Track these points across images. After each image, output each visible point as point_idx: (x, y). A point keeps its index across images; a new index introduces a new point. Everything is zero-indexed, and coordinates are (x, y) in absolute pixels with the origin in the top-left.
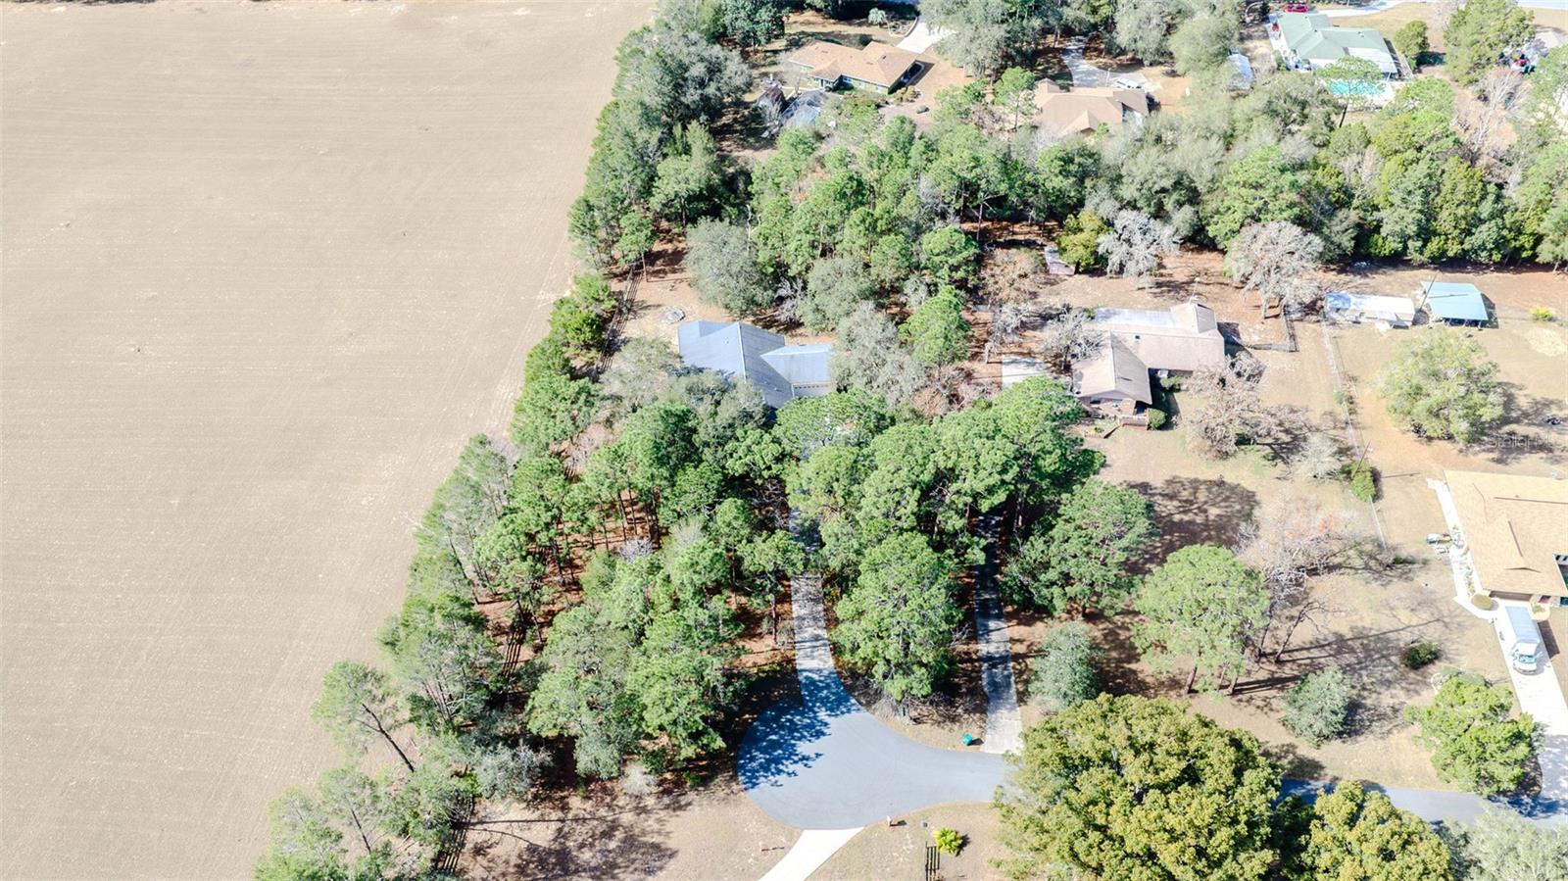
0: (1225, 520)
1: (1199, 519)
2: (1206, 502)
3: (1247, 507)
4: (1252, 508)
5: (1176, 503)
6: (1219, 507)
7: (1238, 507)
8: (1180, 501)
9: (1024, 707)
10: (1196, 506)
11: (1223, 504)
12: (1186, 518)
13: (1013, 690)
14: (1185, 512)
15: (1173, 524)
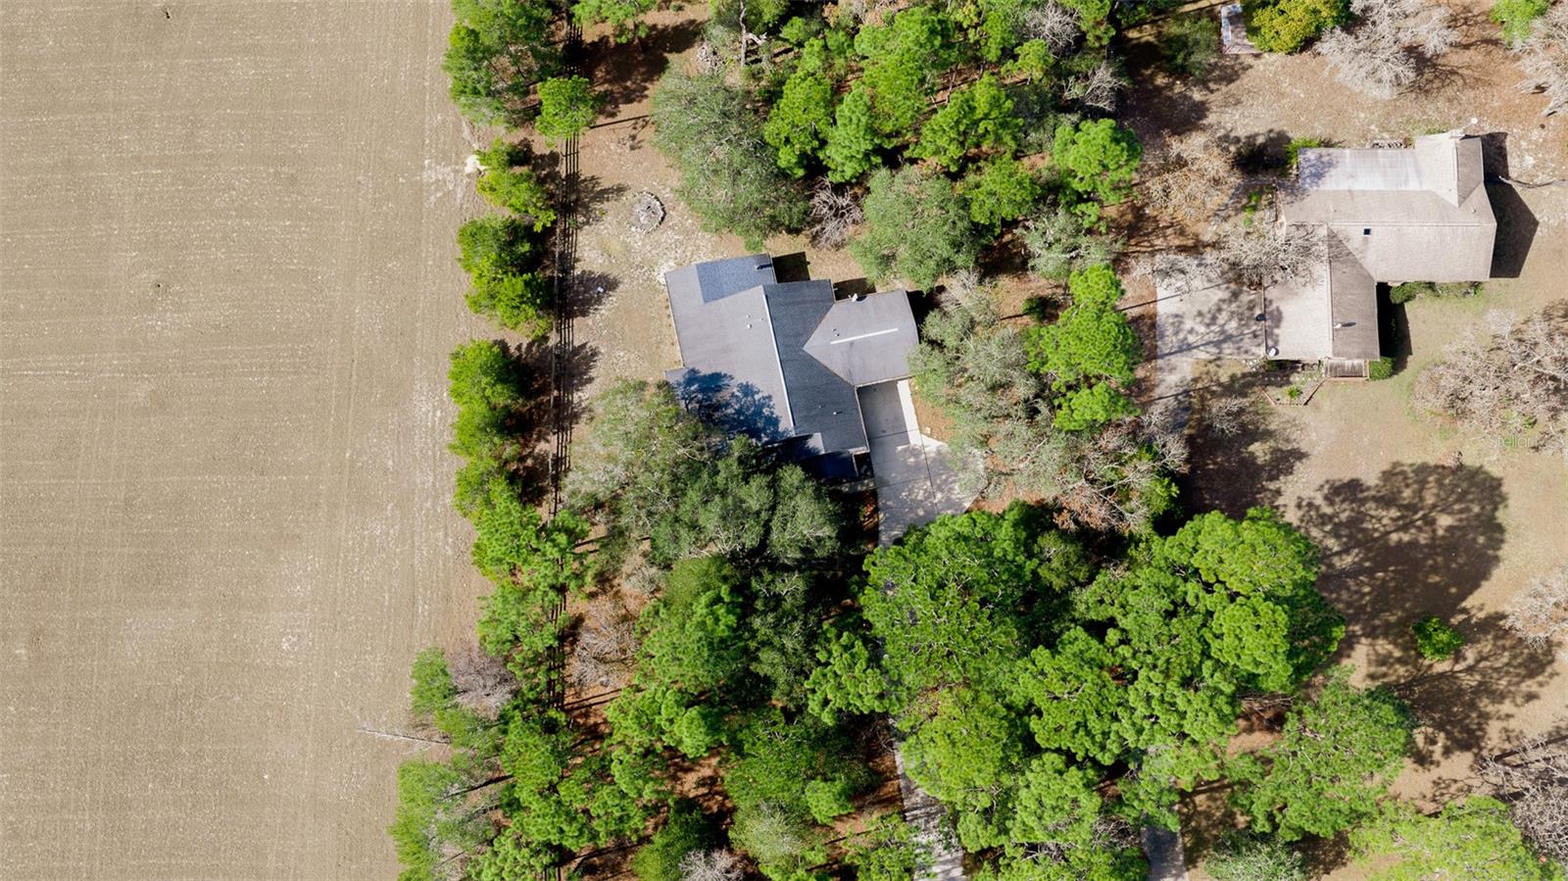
0: (1458, 533)
1: (1423, 539)
2: (1434, 506)
3: (1488, 508)
4: (1496, 509)
5: (1394, 513)
6: (1451, 513)
7: (1476, 509)
8: (1400, 507)
9: (1193, 871)
10: (1420, 514)
11: (1457, 507)
12: (1406, 538)
13: (1179, 848)
14: (1405, 528)
15: (1387, 547)
